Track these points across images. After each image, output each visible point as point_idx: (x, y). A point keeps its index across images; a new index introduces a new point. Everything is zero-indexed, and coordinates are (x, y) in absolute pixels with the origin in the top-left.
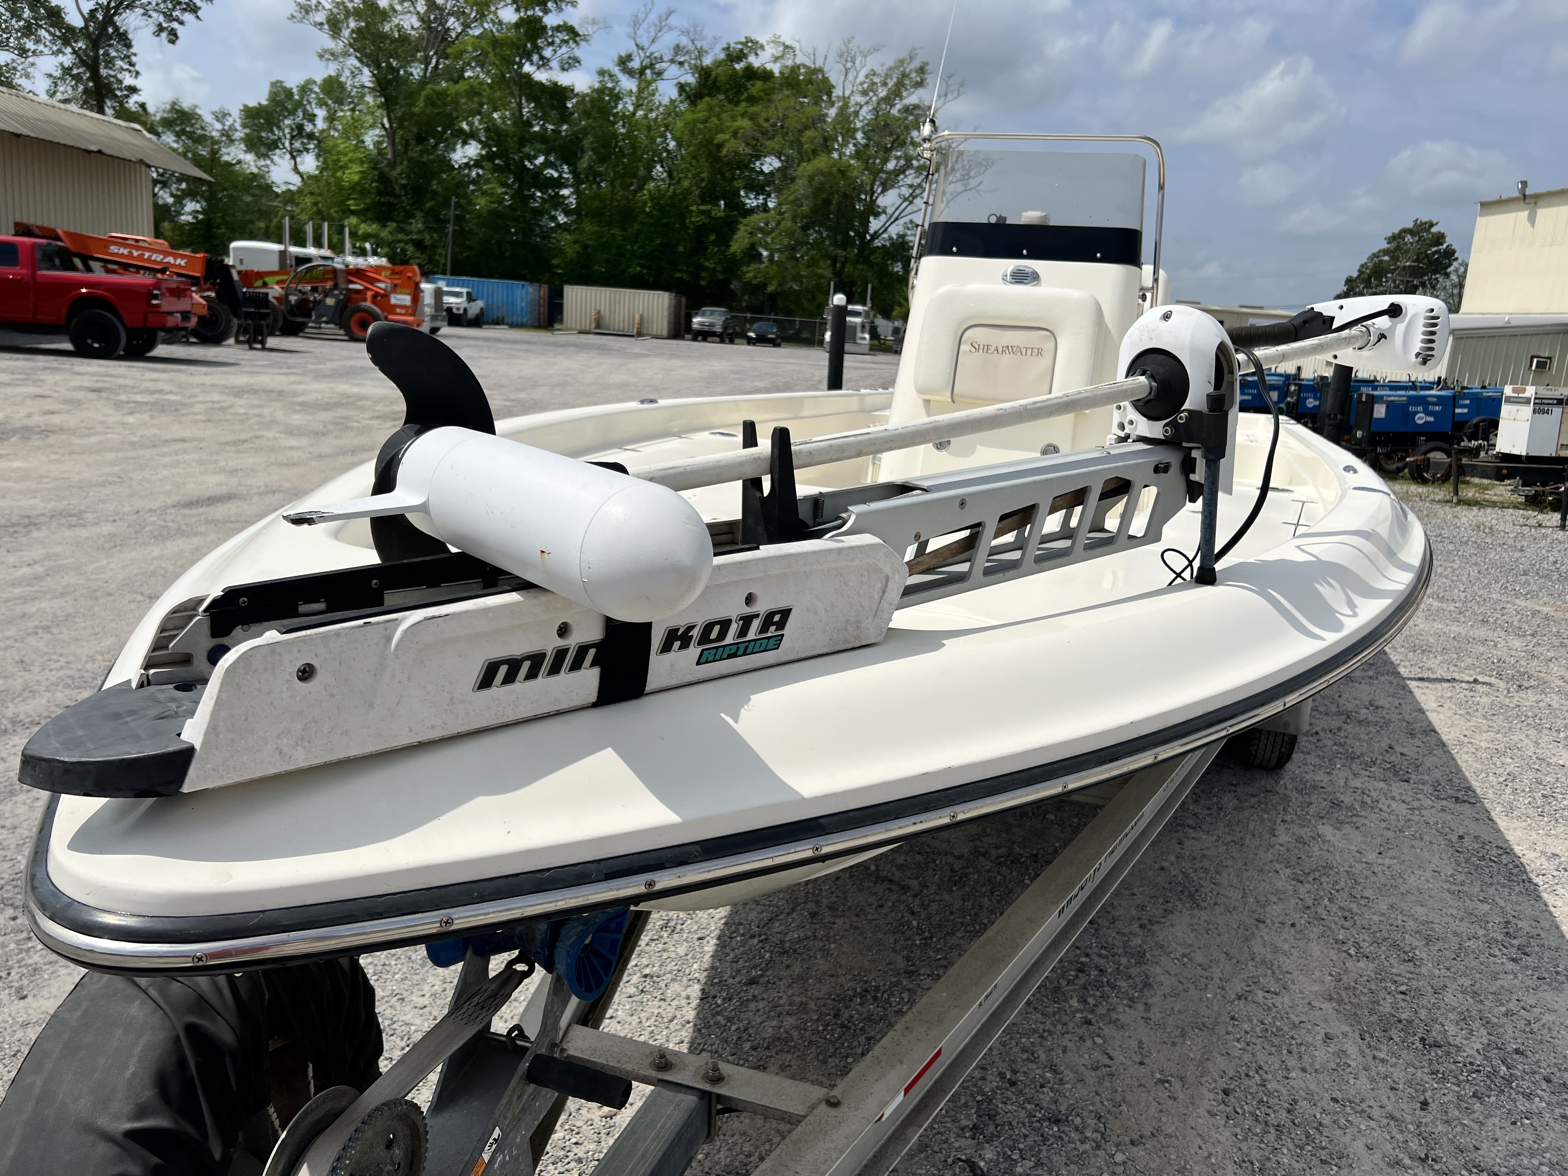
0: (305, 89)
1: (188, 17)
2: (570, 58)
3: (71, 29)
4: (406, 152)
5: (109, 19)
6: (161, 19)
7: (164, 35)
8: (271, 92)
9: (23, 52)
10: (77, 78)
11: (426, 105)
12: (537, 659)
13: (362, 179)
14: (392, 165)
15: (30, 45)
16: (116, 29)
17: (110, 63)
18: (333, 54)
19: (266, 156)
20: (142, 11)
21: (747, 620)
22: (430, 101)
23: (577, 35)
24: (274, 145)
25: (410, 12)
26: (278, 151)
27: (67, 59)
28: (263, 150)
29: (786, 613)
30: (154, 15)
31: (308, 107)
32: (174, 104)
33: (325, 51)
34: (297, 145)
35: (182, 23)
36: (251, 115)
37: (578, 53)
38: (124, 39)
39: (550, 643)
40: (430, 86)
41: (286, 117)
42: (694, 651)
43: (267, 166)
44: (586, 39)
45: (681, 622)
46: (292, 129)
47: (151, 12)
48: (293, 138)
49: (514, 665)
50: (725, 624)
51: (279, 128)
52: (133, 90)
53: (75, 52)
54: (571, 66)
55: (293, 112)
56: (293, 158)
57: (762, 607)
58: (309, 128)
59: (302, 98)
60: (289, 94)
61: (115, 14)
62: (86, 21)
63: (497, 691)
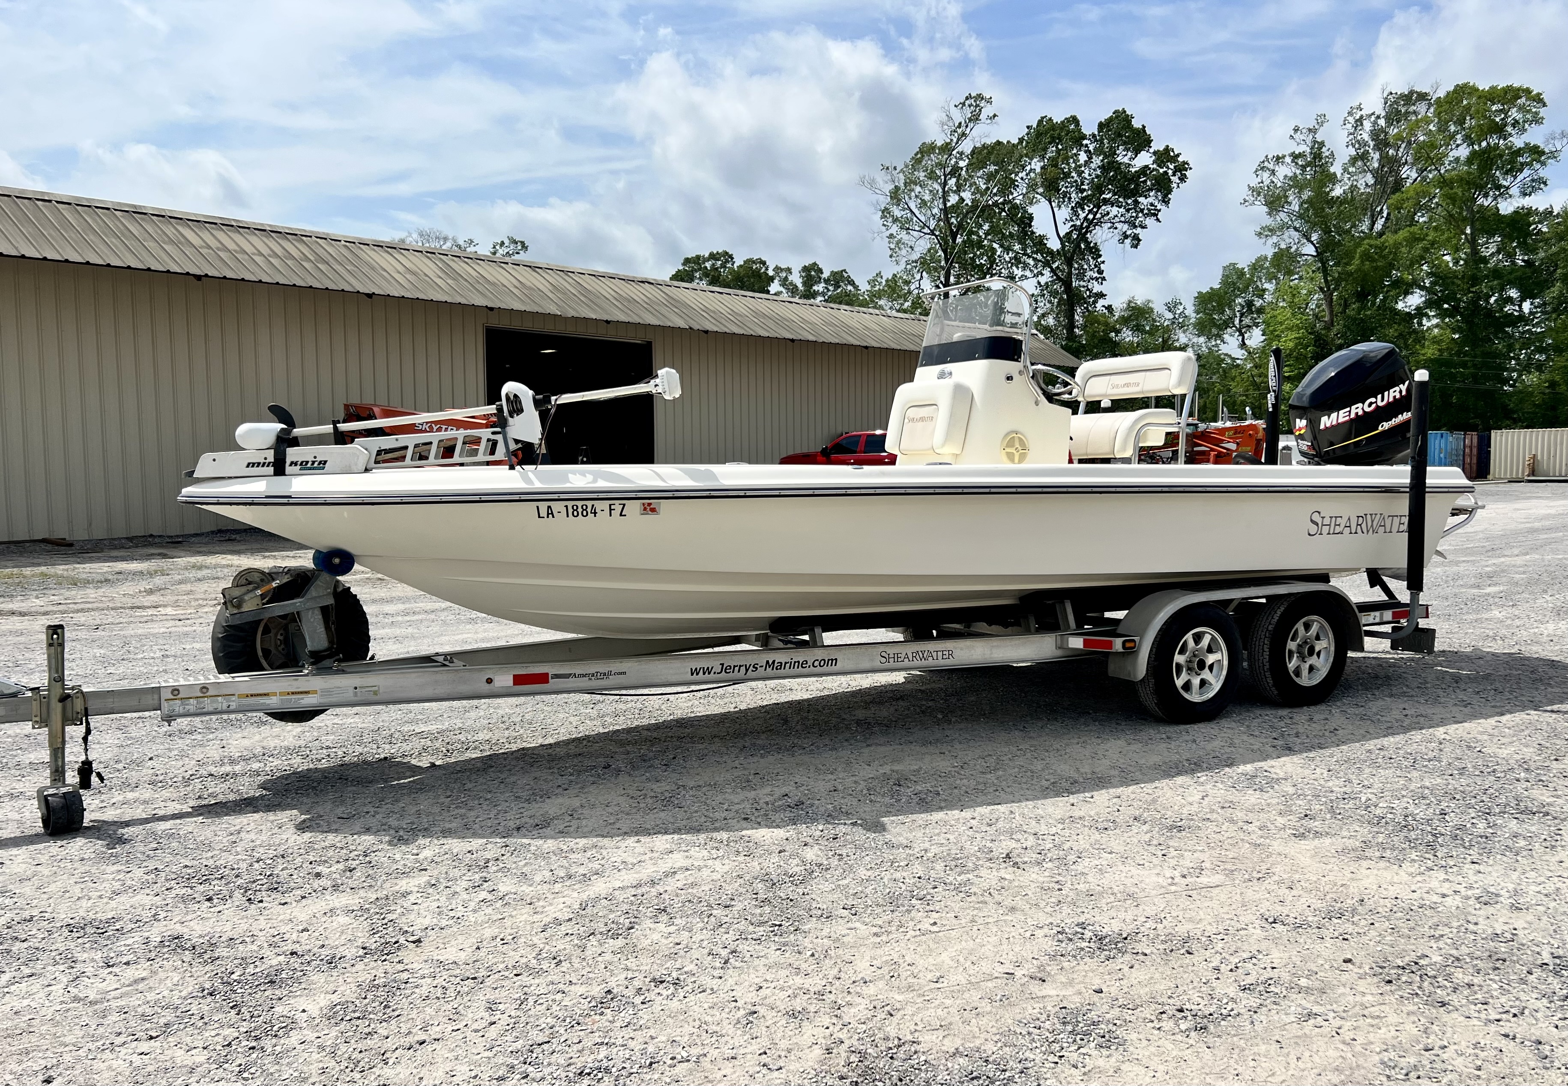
0: (1255, 267)
1: (1150, 221)
2: (1533, 180)
3: (1050, 252)
4: (1344, 312)
5: (1083, 237)
6: (1126, 227)
7: (1128, 241)
8: (1223, 276)
9: (1011, 278)
10: (1054, 294)
11: (1362, 262)
12: (259, 464)
13: (1296, 345)
14: (1329, 326)
15: (1018, 272)
16: (1088, 243)
17: (1081, 276)
18: (1270, 230)
19: (1219, 336)
20: (1109, 225)
21: (313, 462)
22: (1366, 256)
23: (1543, 153)
24: (1227, 324)
25: (1365, 171)
26: (1229, 330)
27: (1047, 277)
28: (1214, 331)
29: (325, 462)
30: (1119, 226)
31: (1259, 283)
32: (1130, 302)
33: (1263, 228)
34: (1247, 321)
35: (1143, 227)
36: (1204, 301)
37: (1543, 173)
38: (1095, 252)
39: (262, 461)
40: (1365, 242)
41: (1237, 296)
42: (298, 467)
43: (1217, 345)
44: (1553, 155)
45: (295, 460)
46: (1243, 307)
47: (1116, 225)
48: (1242, 315)
49: (254, 464)
50: (307, 462)
51: (1230, 308)
52: (1101, 295)
53: (1053, 271)
54: (1534, 190)
55: (1245, 290)
56: (1242, 334)
57: (318, 459)
58: (1258, 303)
59: (1252, 276)
60: (1241, 273)
61: (1086, 232)
62: (1062, 243)
63: (250, 468)
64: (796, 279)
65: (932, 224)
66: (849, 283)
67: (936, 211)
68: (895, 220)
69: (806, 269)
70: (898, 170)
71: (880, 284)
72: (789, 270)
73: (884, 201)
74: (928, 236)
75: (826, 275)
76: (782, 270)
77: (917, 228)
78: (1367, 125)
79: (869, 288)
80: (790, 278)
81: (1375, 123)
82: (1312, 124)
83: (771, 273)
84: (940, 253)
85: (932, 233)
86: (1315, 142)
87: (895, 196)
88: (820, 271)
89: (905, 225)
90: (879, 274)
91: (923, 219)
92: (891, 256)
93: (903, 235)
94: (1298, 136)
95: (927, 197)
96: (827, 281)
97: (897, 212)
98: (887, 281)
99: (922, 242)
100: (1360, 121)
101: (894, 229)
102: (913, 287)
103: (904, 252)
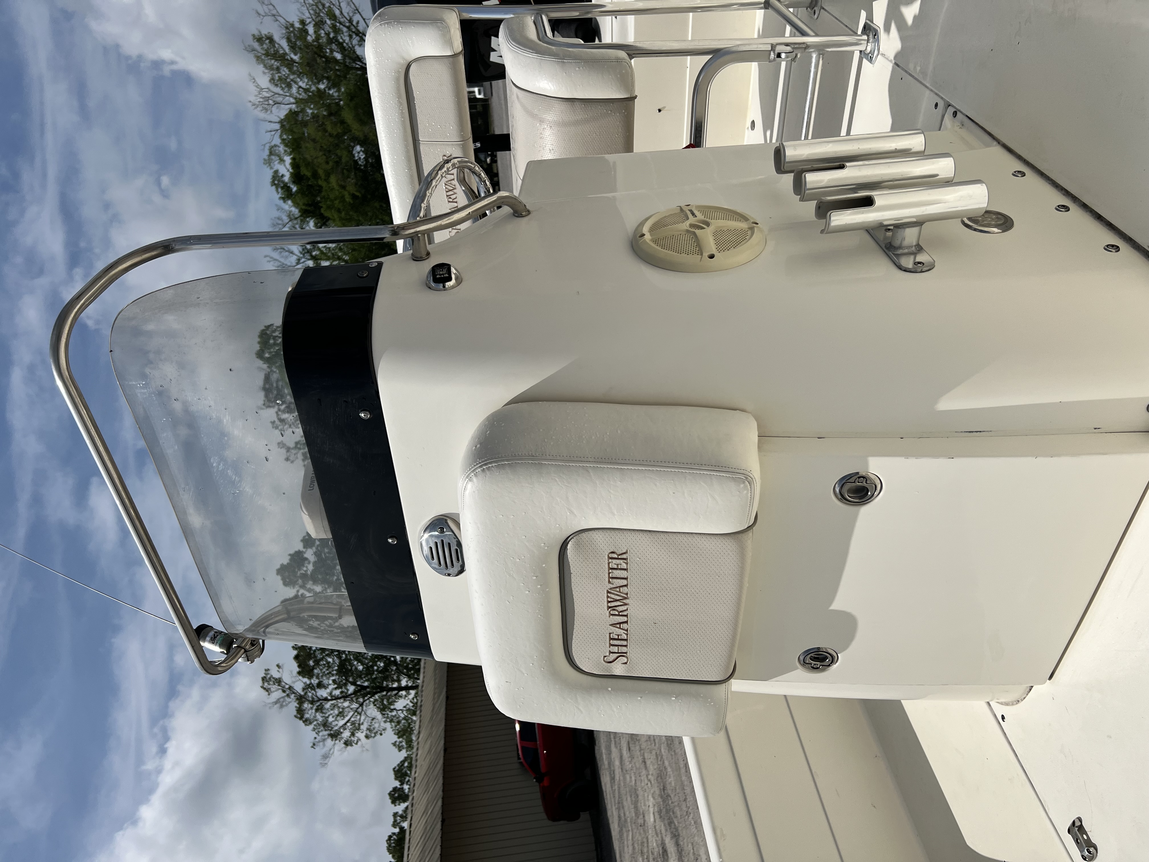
64: (400, 808)
65: (355, 706)
66: (403, 765)
67: (346, 704)
68: (353, 734)
69: (393, 802)
70: (316, 736)
71: (401, 742)
72: (395, 815)
73: (340, 745)
74: (364, 708)
75: (397, 784)
76: (395, 821)
77: (358, 717)
78: (285, 416)
79: (404, 751)
80: (400, 812)
81: (284, 412)
82: (284, 451)
83: (397, 830)
84: (377, 697)
85: (361, 705)
86: (296, 447)
87: (335, 735)
88: (395, 789)
89: (356, 727)
90: (394, 744)
91: (351, 714)
92: (381, 734)
93: (364, 727)
94: (291, 458)
95: (336, 712)
96: (402, 784)
97: (346, 734)
98: (399, 738)
99: (369, 713)
100: (282, 421)
101: (360, 735)
102: (402, 716)
103: (376, 725)
